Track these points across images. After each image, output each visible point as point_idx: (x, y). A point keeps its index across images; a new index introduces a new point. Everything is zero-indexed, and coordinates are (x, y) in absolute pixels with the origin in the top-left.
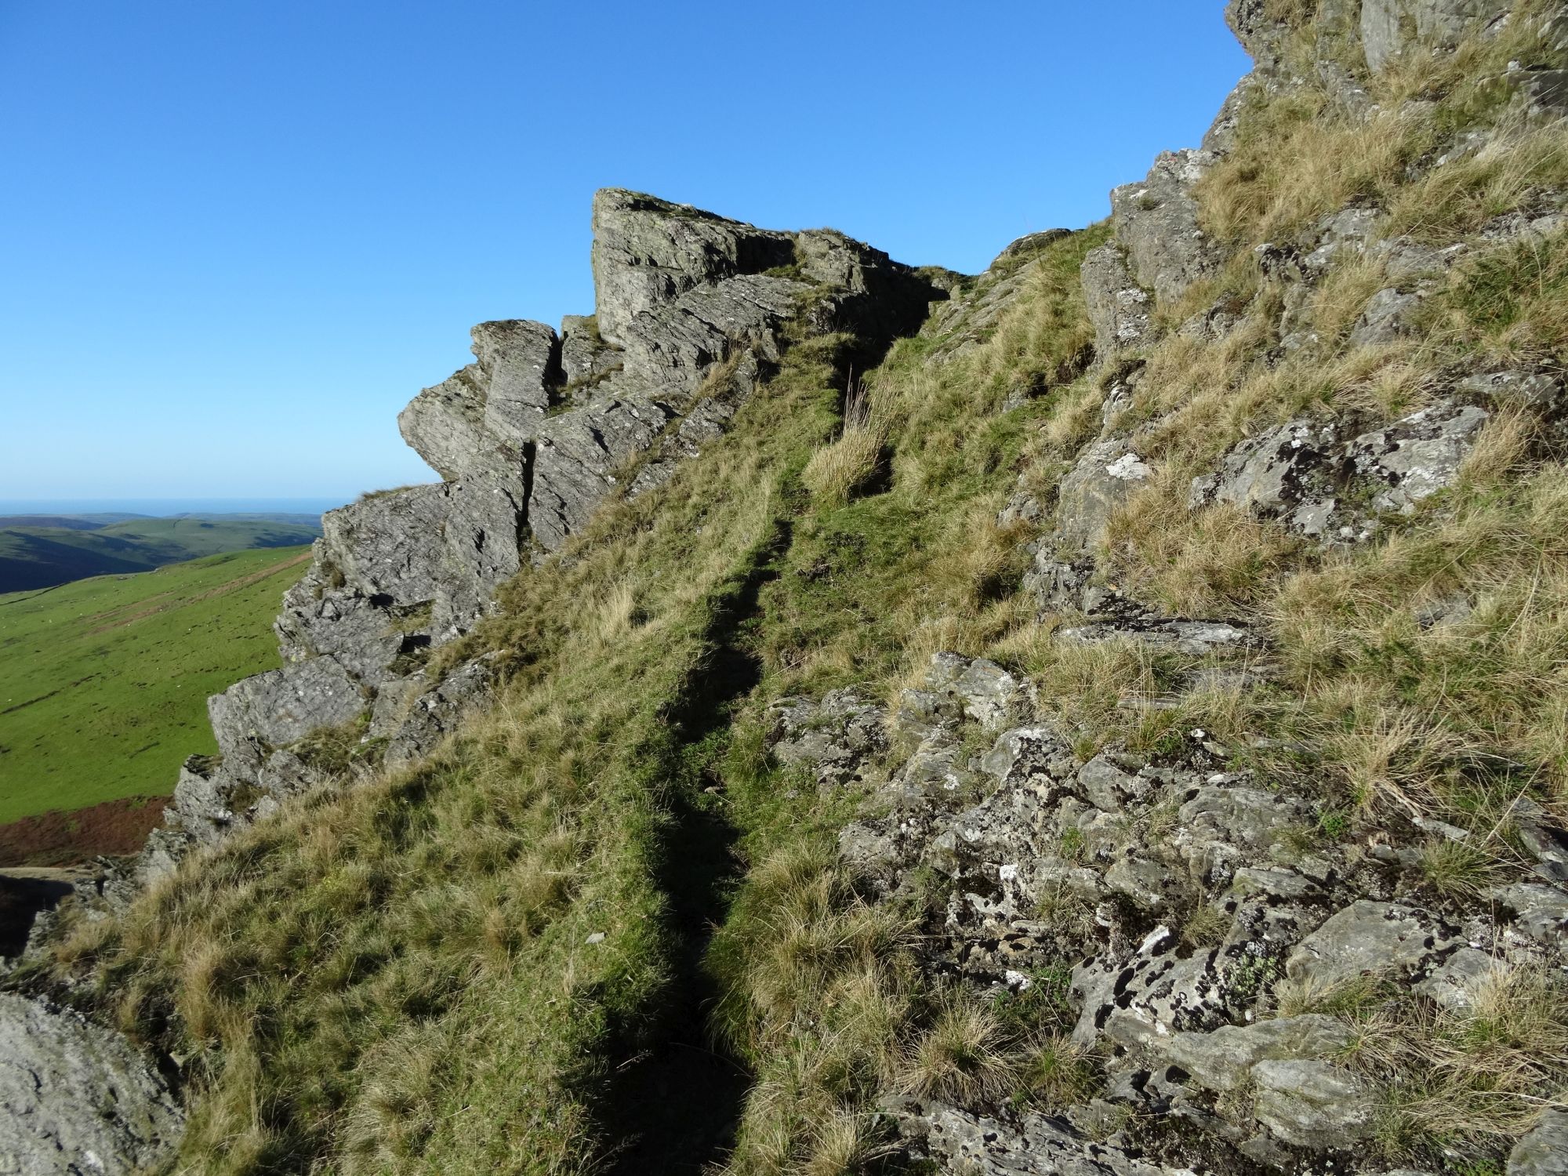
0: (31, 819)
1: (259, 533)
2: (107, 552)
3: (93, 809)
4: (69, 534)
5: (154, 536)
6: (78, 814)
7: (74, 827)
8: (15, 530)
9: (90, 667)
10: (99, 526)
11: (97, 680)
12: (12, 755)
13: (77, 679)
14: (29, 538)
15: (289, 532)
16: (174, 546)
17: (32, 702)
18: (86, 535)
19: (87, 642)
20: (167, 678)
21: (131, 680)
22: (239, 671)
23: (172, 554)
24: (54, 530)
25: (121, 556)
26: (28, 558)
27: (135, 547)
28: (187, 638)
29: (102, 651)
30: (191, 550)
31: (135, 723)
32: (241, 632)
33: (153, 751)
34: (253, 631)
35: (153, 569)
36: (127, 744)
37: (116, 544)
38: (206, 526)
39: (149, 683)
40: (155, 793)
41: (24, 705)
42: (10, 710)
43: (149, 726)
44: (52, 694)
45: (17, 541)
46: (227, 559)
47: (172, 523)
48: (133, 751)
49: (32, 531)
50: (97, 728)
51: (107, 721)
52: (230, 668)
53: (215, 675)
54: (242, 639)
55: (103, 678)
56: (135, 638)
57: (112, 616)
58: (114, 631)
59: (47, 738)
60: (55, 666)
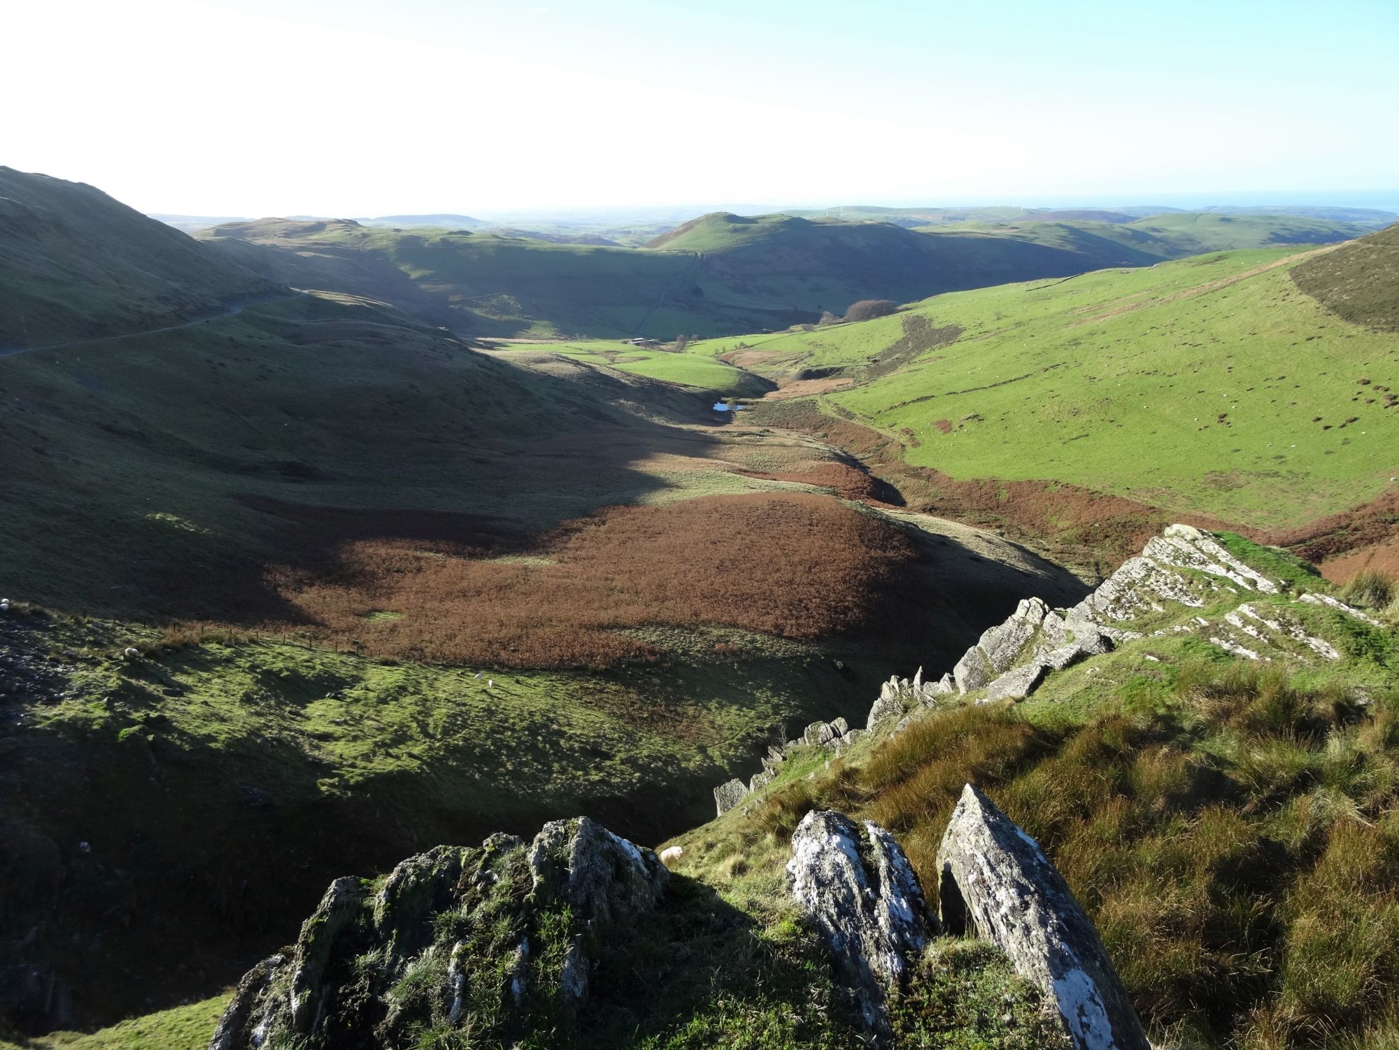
0: (977, 481)
1: (1276, 228)
2: (1132, 244)
3: (1020, 484)
4: (1104, 227)
5: (1176, 230)
6: (1009, 486)
7: (1004, 496)
8: (1063, 222)
9: (1061, 356)
10: (1133, 219)
11: (1062, 368)
12: (984, 424)
13: (1047, 365)
14: (1072, 230)
15: (1308, 227)
16: (1191, 240)
17: (1011, 381)
18: (1118, 228)
19: (1068, 333)
20: (1113, 375)
21: (1086, 372)
22: (1174, 378)
23: (1189, 248)
24: (1093, 223)
25: (1143, 248)
26: (1068, 247)
27: (1156, 240)
28: (1143, 338)
29: (1076, 342)
30: (1206, 244)
31: (1076, 413)
32: (1189, 339)
33: (1082, 441)
34: (1200, 339)
36: (1065, 431)
37: (1140, 236)
38: (1226, 220)
39: (1099, 378)
40: (1069, 481)
41: (1005, 383)
42: (995, 386)
43: (1086, 418)
44: (1027, 377)
45: (1063, 233)
46: (1220, 258)
47: (1194, 217)
48: (1067, 438)
49: (1076, 224)
50: (1047, 412)
51: (1056, 408)
52: (1168, 373)
53: (1152, 379)
54: (1187, 346)
55: (1067, 367)
56: (1104, 333)
57: (1096, 309)
58: (1092, 324)
59: (1011, 415)
60: (1038, 351)
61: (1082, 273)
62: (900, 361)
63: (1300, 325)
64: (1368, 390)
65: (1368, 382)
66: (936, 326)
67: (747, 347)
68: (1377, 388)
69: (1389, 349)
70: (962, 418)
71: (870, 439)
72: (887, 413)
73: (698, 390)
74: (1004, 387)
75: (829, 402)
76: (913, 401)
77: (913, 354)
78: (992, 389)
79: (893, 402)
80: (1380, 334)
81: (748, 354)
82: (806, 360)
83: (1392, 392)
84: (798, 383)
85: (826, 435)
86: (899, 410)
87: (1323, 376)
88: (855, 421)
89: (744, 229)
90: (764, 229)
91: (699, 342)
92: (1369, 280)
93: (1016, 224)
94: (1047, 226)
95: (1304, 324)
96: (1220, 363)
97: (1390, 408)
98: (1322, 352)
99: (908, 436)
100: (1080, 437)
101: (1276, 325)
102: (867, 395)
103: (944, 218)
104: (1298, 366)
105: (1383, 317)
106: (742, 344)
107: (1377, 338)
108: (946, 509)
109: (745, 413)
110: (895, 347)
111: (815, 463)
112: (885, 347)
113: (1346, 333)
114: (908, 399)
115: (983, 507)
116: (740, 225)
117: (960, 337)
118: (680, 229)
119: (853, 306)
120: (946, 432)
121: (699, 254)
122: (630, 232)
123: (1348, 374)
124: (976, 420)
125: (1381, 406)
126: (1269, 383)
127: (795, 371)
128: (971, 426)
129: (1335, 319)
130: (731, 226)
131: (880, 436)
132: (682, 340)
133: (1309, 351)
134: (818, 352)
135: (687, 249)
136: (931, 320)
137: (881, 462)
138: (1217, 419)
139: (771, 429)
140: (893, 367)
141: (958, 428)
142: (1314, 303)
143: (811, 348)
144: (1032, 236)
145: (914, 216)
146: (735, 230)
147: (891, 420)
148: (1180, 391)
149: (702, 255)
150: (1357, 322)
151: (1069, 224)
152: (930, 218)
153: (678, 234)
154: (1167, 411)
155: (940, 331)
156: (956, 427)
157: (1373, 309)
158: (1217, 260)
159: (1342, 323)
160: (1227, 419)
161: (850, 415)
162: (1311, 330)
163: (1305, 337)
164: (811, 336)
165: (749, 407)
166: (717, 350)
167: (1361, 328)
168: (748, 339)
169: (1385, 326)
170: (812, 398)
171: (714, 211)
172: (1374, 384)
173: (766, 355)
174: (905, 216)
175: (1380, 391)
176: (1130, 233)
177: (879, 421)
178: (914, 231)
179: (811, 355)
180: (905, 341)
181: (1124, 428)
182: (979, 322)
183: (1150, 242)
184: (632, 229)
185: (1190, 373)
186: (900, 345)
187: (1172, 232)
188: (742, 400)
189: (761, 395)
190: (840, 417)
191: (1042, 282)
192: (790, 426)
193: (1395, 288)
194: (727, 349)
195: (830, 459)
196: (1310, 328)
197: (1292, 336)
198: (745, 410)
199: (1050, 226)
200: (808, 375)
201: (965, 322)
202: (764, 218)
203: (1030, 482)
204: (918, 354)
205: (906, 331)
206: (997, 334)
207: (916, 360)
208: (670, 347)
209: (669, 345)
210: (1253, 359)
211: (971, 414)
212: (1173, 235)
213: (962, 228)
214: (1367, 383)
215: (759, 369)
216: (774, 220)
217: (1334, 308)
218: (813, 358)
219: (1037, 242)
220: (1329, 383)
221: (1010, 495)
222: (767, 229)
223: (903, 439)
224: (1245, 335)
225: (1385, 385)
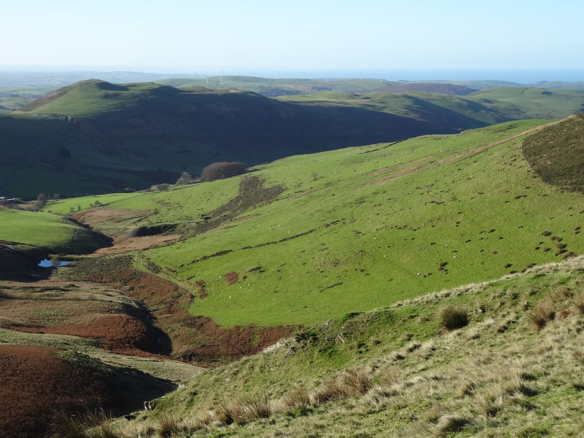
0: (238, 328)
2: (468, 113)
4: (444, 98)
5: (505, 101)
6: (263, 332)
7: (256, 341)
8: (410, 94)
9: (344, 213)
12: (263, 275)
13: (330, 221)
14: (416, 101)
16: (517, 110)
17: (298, 236)
18: (456, 98)
19: (360, 192)
20: (374, 230)
21: (356, 227)
22: (417, 231)
24: (435, 94)
25: (477, 117)
26: (412, 116)
27: (488, 110)
28: (407, 197)
29: (361, 201)
30: (529, 114)
31: (336, 264)
32: (437, 199)
33: (335, 289)
34: (445, 197)
35: (459, 132)
36: (325, 280)
37: (474, 106)
38: (547, 93)
39: (363, 232)
41: (293, 237)
42: (284, 240)
43: (344, 267)
44: (311, 231)
45: (409, 103)
48: (325, 286)
49: (420, 95)
50: (315, 263)
51: (322, 259)
52: (414, 228)
53: (402, 233)
54: (434, 204)
55: (344, 223)
56: (385, 192)
57: (388, 172)
58: (381, 184)
59: (286, 267)
60: (331, 208)
61: (406, 139)
62: (226, 218)
63: (513, 186)
64: (547, 240)
65: (550, 234)
66: (266, 186)
67: (102, 205)
68: (554, 239)
69: (569, 206)
70: (247, 270)
71: (169, 291)
72: (189, 266)
73: (26, 247)
74: (292, 241)
75: (143, 257)
76: (213, 256)
77: (238, 212)
78: (281, 243)
79: (196, 257)
80: (565, 193)
81: (101, 213)
82: (150, 218)
83: (563, 242)
84: (132, 239)
85: (132, 289)
86: (200, 263)
87: (521, 229)
88: (161, 275)
89: (115, 96)
90: (134, 96)
91: (60, 201)
92: (567, 149)
93: (368, 95)
94: (395, 97)
95: (516, 185)
96: (452, 219)
97: (560, 255)
98: (524, 209)
99: (200, 288)
100: (336, 285)
101: (498, 186)
102: (179, 250)
103: (313, 88)
104: (505, 220)
105: (570, 179)
106: (97, 203)
107: (563, 197)
108: (204, 355)
109: (67, 269)
110: (228, 205)
111: (99, 316)
112: (220, 205)
113: (544, 193)
114: (208, 253)
115: (237, 351)
116: (111, 92)
117: (279, 196)
118: (54, 94)
119: (207, 168)
120: (231, 284)
121: (70, 118)
122: (17, 96)
123: (538, 228)
124: (258, 271)
125: (554, 253)
126: (482, 235)
127: (133, 228)
128: (252, 277)
129: (539, 180)
130: (103, 92)
131: (177, 288)
132: (42, 199)
133: (515, 207)
134: (163, 210)
135: (59, 113)
136: (264, 181)
137: (170, 312)
138: (439, 267)
139: (76, 284)
140: (217, 224)
141: (242, 280)
142: (528, 167)
143: (158, 206)
144: (381, 105)
145: (287, 86)
146: (107, 97)
147: (190, 273)
148: (418, 243)
149: (73, 119)
150: (552, 183)
151: (415, 95)
152: (300, 88)
153: (52, 98)
154: (405, 261)
155: (267, 190)
156: (240, 279)
157: (564, 172)
158: (509, 129)
159: (542, 184)
160: (446, 267)
161: (156, 269)
162: (521, 190)
163: (515, 196)
164: (162, 195)
165: (73, 263)
166: (72, 209)
167: (554, 188)
168: (104, 199)
169: (569, 187)
170: (130, 254)
171: (86, 78)
172: (553, 235)
173: (116, 213)
174: (279, 86)
175: (556, 242)
176: (466, 103)
177: (180, 274)
178: (275, 100)
179: (156, 212)
180: (238, 199)
181: (370, 276)
182: (300, 182)
183: (483, 112)
184: (20, 93)
185: (429, 228)
186: (233, 203)
187: (502, 103)
188: (69, 256)
189: (92, 251)
190: (148, 271)
191: (373, 147)
192: (104, 280)
193: (582, 155)
194: (82, 207)
195: (118, 311)
196: (519, 188)
197: (507, 195)
198: (68, 266)
199: (398, 97)
200: (142, 232)
201: (290, 182)
202: (135, 85)
203: (280, 327)
204: (242, 212)
205: (240, 191)
206: (308, 193)
207: (237, 217)
208: (30, 206)
209: (31, 204)
210: (476, 215)
211: (254, 267)
212: (502, 106)
213: (322, 97)
214: (548, 234)
215: (104, 227)
216: (144, 88)
217: (539, 171)
218: (158, 215)
219: (385, 111)
220: (523, 235)
221: (261, 339)
222: (137, 96)
223: (195, 291)
224: (476, 195)
225: (559, 236)
